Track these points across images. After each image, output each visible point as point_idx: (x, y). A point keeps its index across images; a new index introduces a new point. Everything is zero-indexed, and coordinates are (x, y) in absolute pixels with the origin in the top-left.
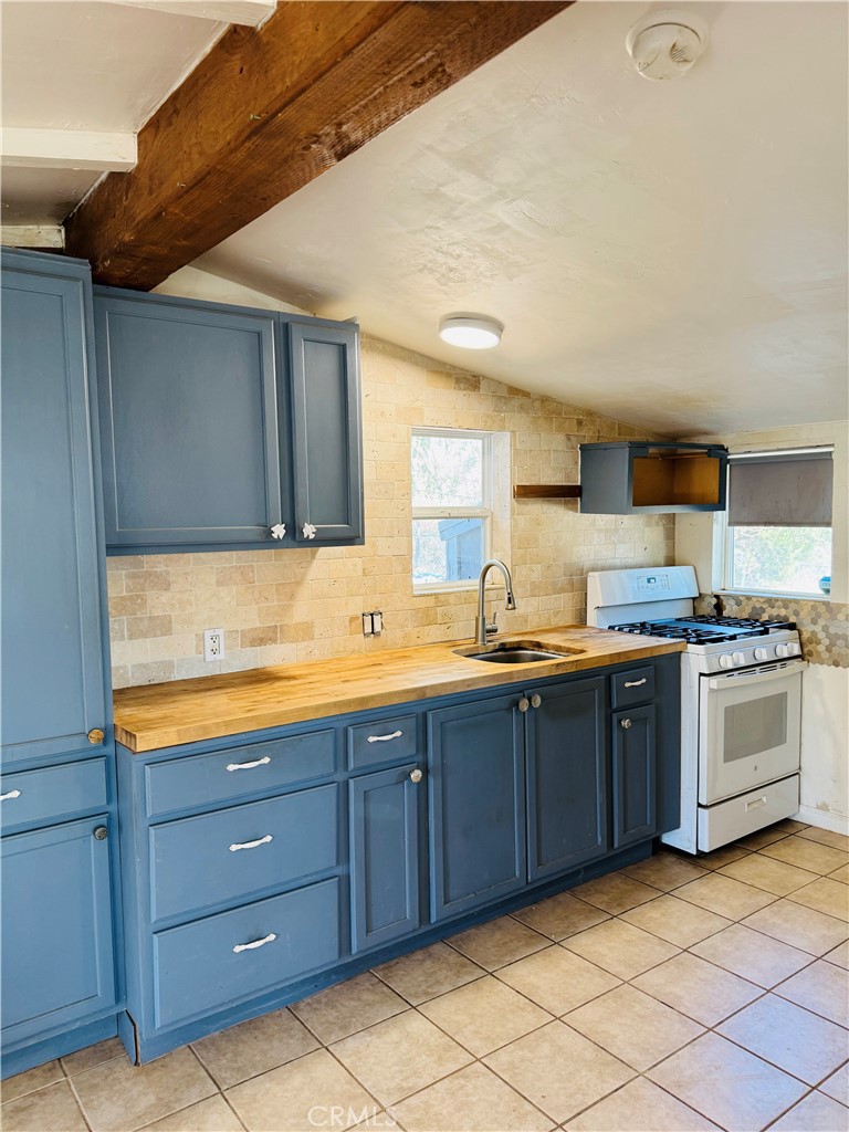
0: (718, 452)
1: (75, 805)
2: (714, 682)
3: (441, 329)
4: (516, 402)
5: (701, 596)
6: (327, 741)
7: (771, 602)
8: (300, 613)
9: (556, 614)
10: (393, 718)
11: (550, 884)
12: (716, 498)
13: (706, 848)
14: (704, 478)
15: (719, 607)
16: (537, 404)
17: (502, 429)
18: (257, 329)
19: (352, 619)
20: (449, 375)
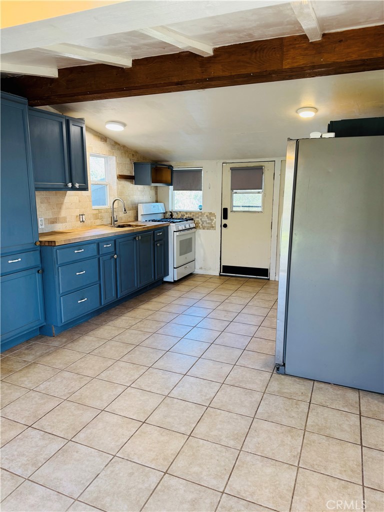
0: (171, 167)
1: (33, 264)
2: (178, 233)
3: (106, 125)
4: (117, 146)
5: (166, 213)
6: (95, 246)
7: (186, 213)
8: (63, 213)
9: (129, 217)
10: (109, 241)
11: (146, 288)
12: (170, 182)
13: (176, 279)
14: (167, 176)
15: (172, 215)
16: (122, 148)
17: (113, 155)
18: (61, 121)
19: (77, 216)
20: (99, 136)
